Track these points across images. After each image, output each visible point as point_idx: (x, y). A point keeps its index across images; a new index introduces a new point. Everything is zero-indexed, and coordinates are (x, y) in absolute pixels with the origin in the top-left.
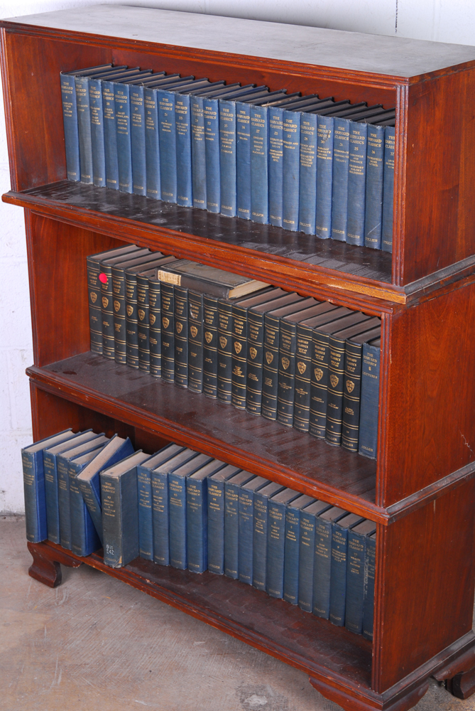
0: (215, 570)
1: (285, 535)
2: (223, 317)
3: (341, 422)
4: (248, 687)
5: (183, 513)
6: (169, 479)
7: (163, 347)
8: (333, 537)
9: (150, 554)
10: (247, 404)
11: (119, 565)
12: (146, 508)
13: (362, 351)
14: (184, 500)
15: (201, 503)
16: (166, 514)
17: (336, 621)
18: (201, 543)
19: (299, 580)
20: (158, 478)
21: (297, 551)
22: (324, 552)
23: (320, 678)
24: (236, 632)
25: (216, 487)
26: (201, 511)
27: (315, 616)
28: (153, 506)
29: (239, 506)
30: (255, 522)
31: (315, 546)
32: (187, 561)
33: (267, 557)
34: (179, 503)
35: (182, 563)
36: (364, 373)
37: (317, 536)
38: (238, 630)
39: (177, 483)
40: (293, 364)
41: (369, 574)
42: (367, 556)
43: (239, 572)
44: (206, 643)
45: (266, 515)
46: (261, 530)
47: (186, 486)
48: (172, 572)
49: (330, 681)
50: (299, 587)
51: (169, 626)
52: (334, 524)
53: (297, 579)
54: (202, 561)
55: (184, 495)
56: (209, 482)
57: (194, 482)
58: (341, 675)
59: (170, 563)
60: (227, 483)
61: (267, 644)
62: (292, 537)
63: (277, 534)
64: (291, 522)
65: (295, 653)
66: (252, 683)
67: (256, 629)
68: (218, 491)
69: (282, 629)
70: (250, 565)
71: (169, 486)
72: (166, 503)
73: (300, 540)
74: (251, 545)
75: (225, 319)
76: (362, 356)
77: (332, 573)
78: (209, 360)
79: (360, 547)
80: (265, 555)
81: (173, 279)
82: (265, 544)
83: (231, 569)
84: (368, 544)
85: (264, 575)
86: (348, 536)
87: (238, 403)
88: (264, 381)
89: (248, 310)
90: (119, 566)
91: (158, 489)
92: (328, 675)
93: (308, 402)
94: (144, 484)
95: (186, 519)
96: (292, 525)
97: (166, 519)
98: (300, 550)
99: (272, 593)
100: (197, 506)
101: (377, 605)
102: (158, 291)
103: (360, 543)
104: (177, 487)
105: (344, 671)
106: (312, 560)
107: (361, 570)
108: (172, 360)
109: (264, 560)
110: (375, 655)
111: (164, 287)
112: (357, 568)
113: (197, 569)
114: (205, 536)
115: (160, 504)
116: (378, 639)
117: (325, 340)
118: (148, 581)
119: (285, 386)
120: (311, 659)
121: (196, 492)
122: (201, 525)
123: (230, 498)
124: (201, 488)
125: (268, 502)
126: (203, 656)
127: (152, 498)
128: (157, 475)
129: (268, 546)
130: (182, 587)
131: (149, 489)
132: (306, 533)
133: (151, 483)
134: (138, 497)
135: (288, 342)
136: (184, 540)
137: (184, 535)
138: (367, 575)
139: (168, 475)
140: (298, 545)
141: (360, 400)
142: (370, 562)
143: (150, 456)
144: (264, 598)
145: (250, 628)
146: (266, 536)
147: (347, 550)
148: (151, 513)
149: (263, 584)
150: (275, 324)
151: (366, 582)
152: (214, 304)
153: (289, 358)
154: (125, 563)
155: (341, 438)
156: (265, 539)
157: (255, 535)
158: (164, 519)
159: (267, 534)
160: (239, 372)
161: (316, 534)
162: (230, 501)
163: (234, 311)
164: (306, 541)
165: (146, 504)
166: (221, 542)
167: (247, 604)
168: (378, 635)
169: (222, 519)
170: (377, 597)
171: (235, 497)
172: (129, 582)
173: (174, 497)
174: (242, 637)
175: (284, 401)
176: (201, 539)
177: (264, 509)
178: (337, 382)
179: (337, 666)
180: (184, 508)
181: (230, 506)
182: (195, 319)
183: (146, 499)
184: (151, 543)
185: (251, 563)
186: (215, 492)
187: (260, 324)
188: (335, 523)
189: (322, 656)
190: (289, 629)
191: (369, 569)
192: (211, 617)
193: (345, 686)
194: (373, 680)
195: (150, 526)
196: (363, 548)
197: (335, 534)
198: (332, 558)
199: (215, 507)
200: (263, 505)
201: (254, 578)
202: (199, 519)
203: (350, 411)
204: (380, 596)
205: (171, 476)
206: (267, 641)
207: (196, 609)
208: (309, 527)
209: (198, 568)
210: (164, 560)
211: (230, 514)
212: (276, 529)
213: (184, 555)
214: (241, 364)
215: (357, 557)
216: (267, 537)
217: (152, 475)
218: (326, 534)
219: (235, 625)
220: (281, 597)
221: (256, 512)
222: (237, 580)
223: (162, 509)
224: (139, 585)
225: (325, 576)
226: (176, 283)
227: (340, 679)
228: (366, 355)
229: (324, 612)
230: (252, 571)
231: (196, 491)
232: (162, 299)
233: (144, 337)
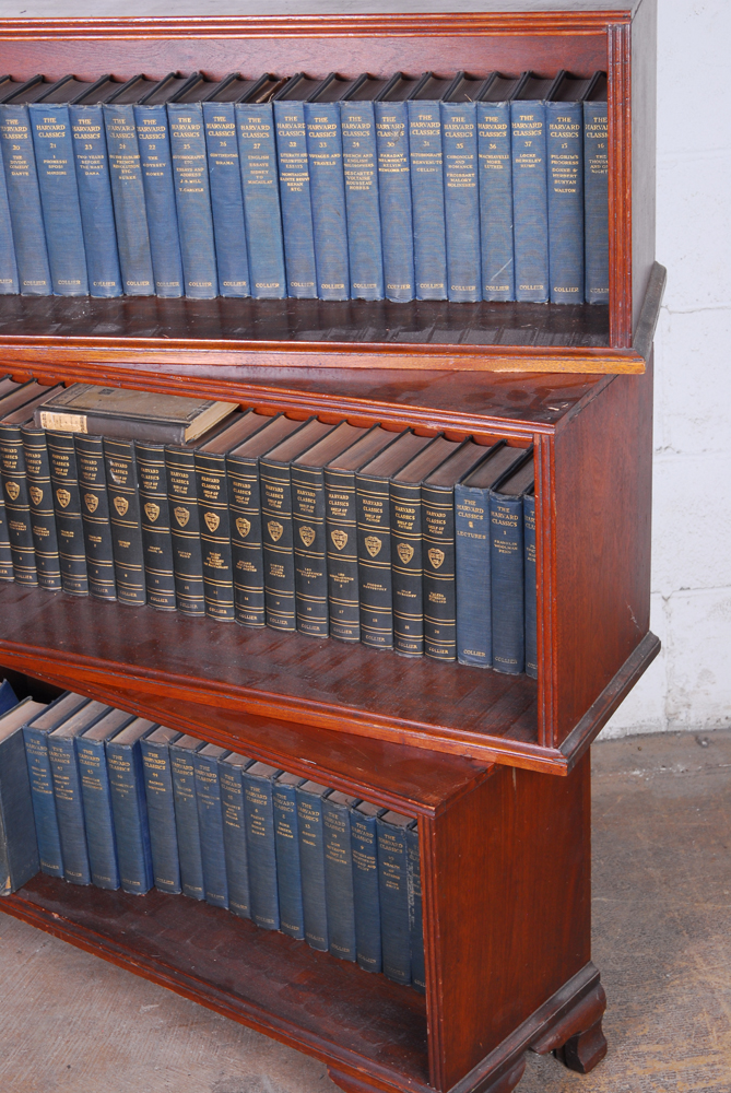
0: (166, 887)
1: (275, 829)
2: (177, 474)
3: (423, 617)
4: (232, 1081)
5: (105, 799)
6: (77, 746)
7: (61, 539)
8: (352, 832)
9: (58, 867)
10: (238, 612)
11: (6, 891)
12: (44, 795)
13: (453, 499)
14: (105, 779)
15: (134, 782)
16: (78, 803)
17: (367, 966)
18: (140, 846)
19: (303, 900)
20: (58, 746)
21: (297, 854)
22: (339, 854)
23: (344, 1068)
24: (205, 997)
25: (156, 756)
26: (134, 795)
27: (332, 957)
28: (54, 792)
29: (195, 784)
30: (224, 809)
31: (325, 846)
32: (119, 877)
33: (249, 864)
34: (99, 785)
35: (111, 880)
36: (460, 533)
37: (326, 831)
38: (207, 994)
39: (91, 753)
40: (323, 535)
41: (415, 889)
42: (410, 860)
43: (206, 890)
44: (161, 1007)
45: (241, 798)
46: (234, 822)
47: (106, 756)
48: (96, 897)
49: (362, 1074)
50: (303, 910)
51: (98, 981)
52: (352, 811)
53: (299, 898)
54: (143, 875)
55: (104, 771)
56: (143, 748)
57: (119, 749)
58: (379, 1062)
59: (91, 880)
60: (173, 747)
61: (256, 1016)
62: (286, 831)
63: (261, 828)
64: (282, 808)
65: (302, 1028)
66: (237, 1074)
67: (236, 989)
68: (160, 762)
69: (280, 986)
70: (222, 878)
71: (78, 759)
72: (77, 786)
73: (300, 837)
74: (222, 846)
75: (182, 478)
76: (454, 507)
77: (356, 888)
78: (155, 549)
79: (397, 848)
80: (245, 861)
81: (74, 424)
82: (244, 844)
83: (193, 884)
84: (411, 843)
85: (245, 892)
86: (376, 830)
87: (221, 612)
88: (266, 569)
89: (226, 457)
90: (8, 893)
91: (60, 764)
92: (357, 1063)
93: (356, 593)
94: (36, 757)
95: (112, 808)
96: (285, 813)
97: (79, 809)
98: (300, 852)
99: (261, 922)
100: (127, 788)
101: (429, 953)
102: (42, 447)
103: (397, 841)
104: (92, 759)
105: (383, 1056)
106: (322, 869)
107: (402, 883)
108: (80, 558)
109: (243, 870)
110: (432, 1032)
111: (53, 438)
112: (395, 881)
113: (137, 889)
114: (146, 835)
115: (66, 787)
116: (435, 1006)
117: (381, 488)
118: (56, 916)
119: (309, 573)
120: (329, 1037)
121: (124, 766)
122: (137, 818)
123: (181, 772)
124: (131, 759)
125: (243, 777)
126: (157, 1030)
127: (53, 779)
128: (57, 742)
129: (248, 848)
130: (113, 921)
131: (46, 764)
132: (307, 826)
133: (49, 755)
134: (30, 777)
135: (309, 500)
136: (111, 843)
137: (111, 834)
138: (412, 892)
139: (75, 740)
140: (296, 845)
141: (455, 577)
142: (415, 871)
143: (45, 706)
144: (249, 931)
145: (226, 988)
146: (243, 830)
147: (377, 851)
148: (52, 803)
149: (245, 907)
150: (280, 474)
151: (411, 903)
152: (157, 456)
153: (314, 527)
154: (17, 888)
155: (424, 643)
156: (243, 835)
157: (227, 831)
158: (75, 811)
159: (246, 827)
160: (217, 561)
161: (324, 826)
162: (182, 776)
163: (198, 462)
164: (309, 839)
165: (44, 789)
166: (173, 842)
167: (221, 944)
168: (435, 1001)
169: (171, 805)
170: (429, 940)
171: (188, 770)
172: (26, 919)
173: (87, 775)
175: (309, 598)
176: (138, 840)
177: (237, 789)
178: (412, 554)
179: (372, 1046)
180: (106, 792)
181: (182, 784)
182: (121, 485)
183: (43, 780)
184: (59, 851)
185: (224, 874)
186: (155, 763)
187: (253, 478)
188: (354, 808)
189: (347, 1030)
190: (291, 985)
191: (415, 882)
192: (163, 973)
193: (386, 1081)
194: (432, 1071)
195: (54, 824)
196: (403, 849)
197: (356, 826)
198: (354, 865)
199: (157, 787)
200: (235, 781)
201: (230, 898)
202: (134, 807)
203: (438, 597)
204: (432, 939)
205: (80, 741)
206: (255, 1010)
207: (135, 960)
208: (312, 816)
209: (139, 886)
210: (82, 876)
211: (183, 797)
212: (258, 820)
213: (113, 867)
214: (220, 549)
215: (393, 863)
216: (246, 833)
217: (49, 742)
218: (341, 826)
220: (276, 927)
221: (224, 794)
222: (204, 901)
223: (69, 795)
224: (42, 922)
225: (345, 893)
226: (78, 430)
227: (378, 1070)
228: (462, 504)
229: (347, 951)
230: (226, 886)
231: (123, 764)
232: (51, 459)
233: (22, 527)
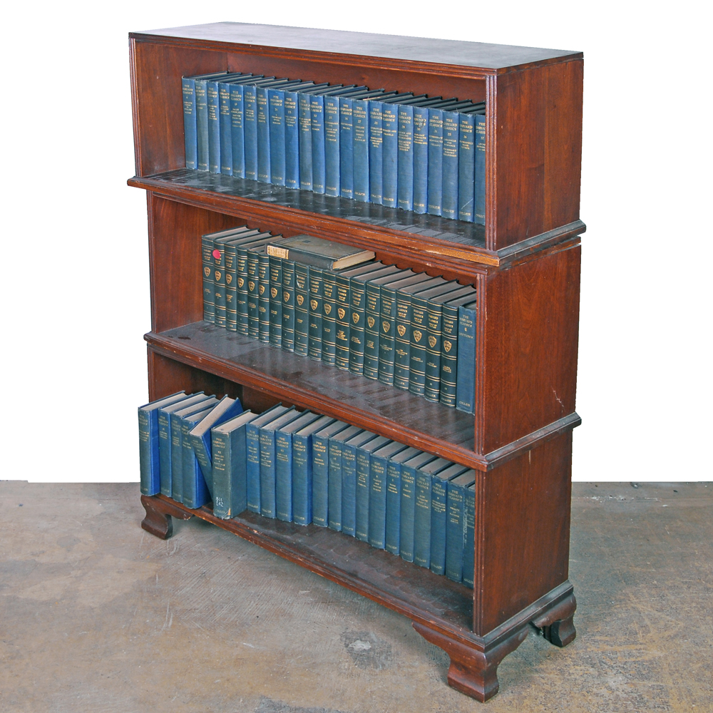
0: (319, 522)
1: (387, 488)
2: (327, 286)
3: (440, 379)
4: (352, 632)
5: (289, 467)
6: (276, 435)
7: (271, 315)
8: (432, 489)
9: (257, 507)
10: (350, 365)
11: (227, 516)
12: (253, 463)
13: (458, 314)
14: (290, 455)
15: (306, 458)
16: (273, 469)
17: (436, 570)
18: (306, 496)
19: (400, 531)
20: (265, 435)
21: (398, 503)
22: (424, 503)
23: (423, 622)
24: (341, 580)
25: (321, 444)
26: (306, 466)
27: (416, 565)
28: (260, 462)
29: (343, 461)
30: (357, 475)
31: (416, 498)
32: (292, 514)
33: (370, 509)
34: (286, 459)
35: (287, 516)
36: (460, 334)
37: (417, 488)
38: (342, 577)
39: (284, 439)
40: (393, 327)
41: (468, 523)
42: (466, 506)
43: (342, 525)
44: (311, 592)
45: (368, 470)
46: (363, 483)
47: (292, 442)
48: (279, 524)
49: (433, 625)
50: (400, 536)
51: (274, 576)
52: (433, 476)
53: (398, 530)
54: (307, 514)
55: (290, 451)
56: (313, 439)
57: (300, 438)
58: (443, 618)
59: (276, 516)
60: (331, 439)
61: (371, 590)
62: (394, 489)
63: (379, 487)
64: (392, 475)
65: (398, 598)
66: (356, 629)
67: (359, 576)
68: (322, 447)
69: (385, 577)
70: (353, 518)
71: (276, 443)
72: (274, 459)
73: (402, 492)
74: (354, 498)
75: (329, 287)
76: (458, 318)
77: (433, 523)
78: (314, 326)
79: (459, 498)
80: (368, 507)
81: (281, 253)
82: (368, 497)
83: (335, 521)
84: (467, 494)
85: (366, 526)
86: (447, 487)
87: (343, 364)
88: (366, 343)
89: (351, 279)
90: (228, 518)
91: (265, 445)
92: (430, 618)
93: (408, 362)
94: (252, 441)
95: (292, 473)
96: (394, 478)
97: (273, 472)
98: (401, 501)
99: (375, 544)
100: (302, 461)
101: (477, 550)
102: (267, 264)
103: (459, 494)
104: (284, 443)
105: (446, 615)
106: (413, 512)
107: (461, 520)
108: (279, 326)
109: (366, 512)
110: (476, 598)
111: (273, 260)
112: (456, 518)
113: (302, 522)
114: (310, 490)
115: (267, 459)
116: (479, 582)
117: (424, 304)
118: (256, 532)
119: (386, 348)
120: (414, 604)
121: (302, 448)
122: (306, 479)
123: (335, 454)
124: (306, 443)
125: (370, 456)
126: (308, 604)
127: (260, 453)
128: (265, 432)
129: (370, 499)
130: (288, 537)
131: (257, 445)
132: (407, 486)
133: (259, 440)
134: (247, 453)
135: (388, 307)
136: (290, 493)
137: (290, 488)
138: (466, 525)
139: (275, 432)
140: (399, 497)
141: (457, 359)
142: (469, 512)
143: (258, 415)
144: (367, 548)
145: (354, 575)
146: (368, 488)
147: (447, 501)
148: (258, 469)
149: (365, 535)
150: (376, 291)
151: (465, 531)
152: (319, 275)
153: (390, 322)
154: (234, 515)
155: (439, 394)
156: (368, 492)
157: (358, 489)
158: (271, 473)
159: (370, 488)
160: (342, 336)
161: (416, 486)
162: (334, 456)
163: (337, 280)
164: (406, 493)
165: (254, 460)
166: (325, 495)
167: (351, 553)
168: (479, 579)
169: (327, 473)
170: (478, 543)
171: (338, 453)
172: (238, 533)
173: (280, 452)
174: (346, 583)
175: (385, 362)
176: (306, 493)
177: (366, 464)
179: (439, 610)
180: (290, 463)
181: (334, 461)
182: (301, 289)
183: (254, 455)
184: (259, 497)
185: (354, 515)
186: (320, 448)
187: (362, 291)
188: (435, 475)
189: (424, 601)
190: (392, 577)
191: (468, 519)
192: (317, 565)
193: (447, 629)
194: (474, 624)
195: (258, 481)
196: (462, 499)
197: (435, 485)
198: (432, 509)
199: (320, 462)
200: (365, 459)
201: (356, 530)
202: (305, 473)
203: (447, 369)
205: (278, 433)
206: (370, 587)
207: (301, 558)
208: (410, 480)
209: (303, 520)
210: (271, 513)
211: (334, 468)
212: (378, 482)
213: (289, 507)
214: (344, 329)
215: (456, 508)
216: (370, 490)
217: (260, 432)
218: (426, 486)
219: (339, 573)
220: (383, 547)
221: (358, 467)
222: (341, 532)
223: (269, 464)
224: (247, 536)
225: (426, 526)
226: (284, 257)
227: (442, 623)
228: (462, 317)
229: (425, 561)
230: (354, 523)
231: (302, 447)
232: (270, 271)
233: (254, 306)
